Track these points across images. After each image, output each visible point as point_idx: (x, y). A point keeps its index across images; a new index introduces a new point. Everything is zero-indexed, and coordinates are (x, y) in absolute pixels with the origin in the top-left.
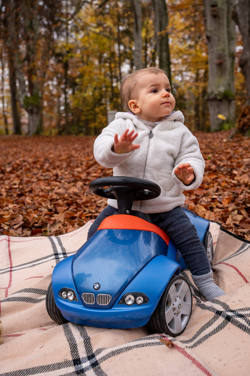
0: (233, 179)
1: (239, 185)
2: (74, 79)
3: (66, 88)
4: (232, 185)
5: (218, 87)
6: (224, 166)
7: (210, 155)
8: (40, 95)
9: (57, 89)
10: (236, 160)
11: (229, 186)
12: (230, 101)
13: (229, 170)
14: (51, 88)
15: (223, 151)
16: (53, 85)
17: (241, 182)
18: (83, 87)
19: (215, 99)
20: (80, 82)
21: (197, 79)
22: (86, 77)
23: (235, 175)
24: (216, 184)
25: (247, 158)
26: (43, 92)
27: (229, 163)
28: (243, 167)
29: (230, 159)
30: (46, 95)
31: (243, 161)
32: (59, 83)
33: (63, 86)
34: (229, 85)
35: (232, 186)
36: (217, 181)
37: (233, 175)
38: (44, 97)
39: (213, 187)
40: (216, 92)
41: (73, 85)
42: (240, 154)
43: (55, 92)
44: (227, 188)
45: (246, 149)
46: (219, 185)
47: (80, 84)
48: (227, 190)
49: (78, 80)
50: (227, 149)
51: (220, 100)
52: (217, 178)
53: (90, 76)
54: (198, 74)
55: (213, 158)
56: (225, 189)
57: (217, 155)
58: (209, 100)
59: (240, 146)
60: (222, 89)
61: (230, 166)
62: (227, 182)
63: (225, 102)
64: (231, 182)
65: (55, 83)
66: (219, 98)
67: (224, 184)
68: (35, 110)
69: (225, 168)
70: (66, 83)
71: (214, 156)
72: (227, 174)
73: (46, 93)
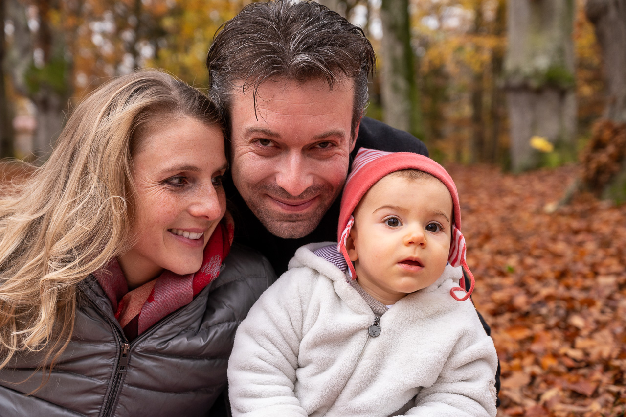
0: (573, 347)
1: (589, 365)
4: (570, 363)
5: (533, 55)
6: (549, 298)
7: (513, 262)
10: (579, 280)
11: (562, 369)
12: (562, 94)
13: (562, 312)
15: (545, 248)
17: (594, 355)
19: (524, 88)
21: (478, 27)
23: (577, 331)
24: (528, 360)
25: (608, 274)
27: (561, 291)
28: (599, 304)
29: (562, 275)
31: (597, 284)
34: (561, 51)
35: (570, 369)
36: (530, 352)
37: (572, 331)
39: (521, 368)
40: (527, 69)
42: (589, 259)
44: (558, 374)
45: (605, 244)
46: (537, 362)
48: (558, 381)
50: (554, 240)
51: (539, 91)
52: (532, 339)
54: (479, 14)
55: (520, 270)
56: (551, 377)
57: (529, 261)
58: (508, 89)
59: (589, 231)
60: (543, 63)
61: (564, 299)
62: (555, 355)
63: (551, 97)
64: (566, 355)
66: (534, 83)
67: (550, 362)
69: (552, 305)
71: (521, 262)
72: (557, 326)
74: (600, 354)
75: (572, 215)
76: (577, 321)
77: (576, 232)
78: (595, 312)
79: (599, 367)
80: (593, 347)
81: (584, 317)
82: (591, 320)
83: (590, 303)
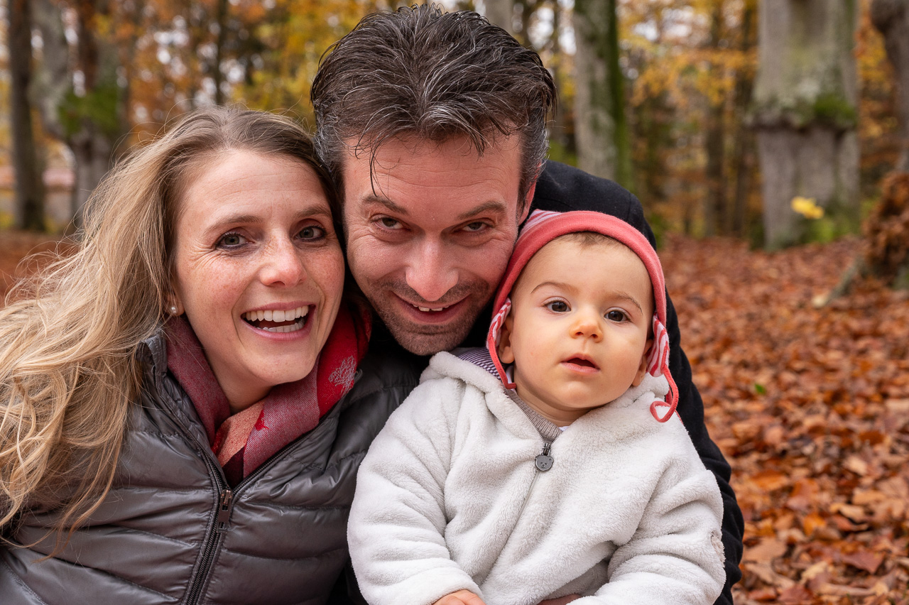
2: (252, 26)
3: (220, 57)
8: (121, 82)
9: (185, 60)
10: (861, 406)
14: (164, 56)
16: (172, 46)
18: (284, 57)
20: (275, 36)
22: (298, 22)
26: (132, 72)
27: (834, 419)
30: (144, 84)
31: (886, 411)
32: (195, 42)
33: (208, 51)
38: (136, 87)
41: (249, 48)
43: (178, 70)
47: (275, 45)
49: (266, 32)
53: (312, 16)
65: (180, 37)
68: (101, 144)
70: (220, 42)
73: (146, 75)
74: (889, 511)
75: (851, 311)
76: (856, 464)
77: (857, 336)
78: (882, 451)
79: (887, 531)
80: (878, 502)
81: (866, 459)
82: (876, 462)
83: (875, 439)
